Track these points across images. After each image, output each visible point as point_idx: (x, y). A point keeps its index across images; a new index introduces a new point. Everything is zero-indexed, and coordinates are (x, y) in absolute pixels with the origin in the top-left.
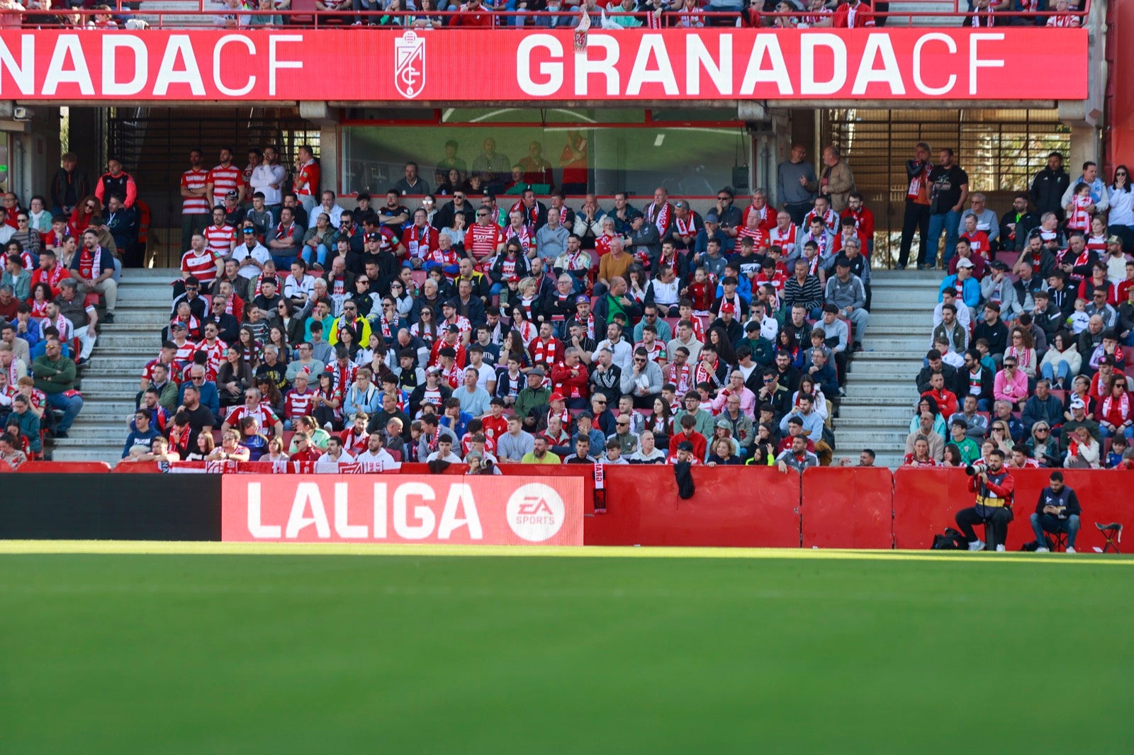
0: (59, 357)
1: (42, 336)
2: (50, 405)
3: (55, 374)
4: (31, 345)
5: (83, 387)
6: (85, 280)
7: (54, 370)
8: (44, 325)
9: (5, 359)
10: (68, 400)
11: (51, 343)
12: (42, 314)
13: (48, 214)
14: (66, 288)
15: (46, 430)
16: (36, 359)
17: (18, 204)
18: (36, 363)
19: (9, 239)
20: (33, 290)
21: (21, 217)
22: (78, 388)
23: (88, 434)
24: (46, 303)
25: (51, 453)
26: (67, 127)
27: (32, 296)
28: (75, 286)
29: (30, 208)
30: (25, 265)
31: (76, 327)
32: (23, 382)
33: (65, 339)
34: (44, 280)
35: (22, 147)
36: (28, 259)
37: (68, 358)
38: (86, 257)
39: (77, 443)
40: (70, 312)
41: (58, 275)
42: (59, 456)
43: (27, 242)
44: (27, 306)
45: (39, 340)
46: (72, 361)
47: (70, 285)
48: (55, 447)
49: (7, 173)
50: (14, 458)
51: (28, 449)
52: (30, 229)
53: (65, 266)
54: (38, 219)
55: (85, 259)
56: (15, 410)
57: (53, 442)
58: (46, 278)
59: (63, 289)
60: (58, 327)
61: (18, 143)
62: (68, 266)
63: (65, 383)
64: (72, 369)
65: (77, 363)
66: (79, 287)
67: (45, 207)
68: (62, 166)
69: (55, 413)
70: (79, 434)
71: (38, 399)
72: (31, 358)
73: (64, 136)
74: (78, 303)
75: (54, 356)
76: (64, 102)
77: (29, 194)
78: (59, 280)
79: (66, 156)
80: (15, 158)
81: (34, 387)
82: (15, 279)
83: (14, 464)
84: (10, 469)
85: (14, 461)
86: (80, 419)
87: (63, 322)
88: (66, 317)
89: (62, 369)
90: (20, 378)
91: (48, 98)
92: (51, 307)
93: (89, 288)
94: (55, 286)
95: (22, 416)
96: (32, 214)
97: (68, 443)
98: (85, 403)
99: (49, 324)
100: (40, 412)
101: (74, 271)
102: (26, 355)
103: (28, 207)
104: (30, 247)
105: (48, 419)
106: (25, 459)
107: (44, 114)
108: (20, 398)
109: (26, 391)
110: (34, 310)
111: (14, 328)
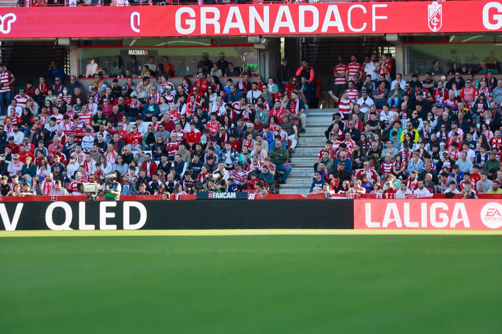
0: (281, 148)
1: (274, 139)
2: (278, 169)
3: (280, 156)
4: (269, 143)
5: (292, 161)
6: (293, 114)
7: (279, 154)
8: (275, 134)
9: (258, 149)
10: (286, 167)
11: (278, 142)
12: (274, 129)
13: (276, 85)
14: (285, 118)
15: (276, 180)
16: (271, 149)
17: (263, 81)
18: (271, 151)
19: (259, 96)
20: (270, 119)
21: (264, 87)
22: (290, 162)
23: (294, 182)
24: (275, 125)
25: (278, 190)
26: (284, 47)
27: (269, 122)
28: (288, 117)
29: (268, 83)
30: (266, 108)
31: (289, 135)
32: (266, 159)
33: (284, 140)
34: (275, 114)
35: (264, 56)
36: (267, 105)
37: (285, 148)
38: (293, 104)
39: (290, 186)
40: (286, 128)
41: (281, 112)
42: (282, 192)
43: (267, 97)
44: (267, 126)
45: (273, 141)
46: (287, 150)
47: (286, 117)
48: (280, 188)
49: (258, 67)
50: (262, 193)
51: (268, 188)
52: (268, 92)
53: (284, 108)
54: (272, 88)
55: (292, 105)
56: (263, 172)
57: (279, 186)
58: (275, 113)
59: (283, 118)
60: (281, 135)
61: (262, 54)
62: (285, 108)
63: (284, 160)
64: (287, 153)
65: (289, 151)
66: (290, 117)
67: (275, 82)
68: (282, 64)
69: (280, 173)
70: (291, 182)
71: (273, 167)
72: (269, 149)
73: (282, 50)
74: (290, 124)
75: (279, 148)
76: (282, 36)
77: (267, 77)
78: (281, 114)
79: (283, 59)
80: (261, 61)
81: (271, 161)
82: (261, 114)
83: (262, 196)
84: (261, 198)
85: (262, 194)
86: (291, 176)
87: (283, 133)
88: (284, 131)
89: (283, 154)
90: (264, 158)
91: (275, 34)
92: (278, 127)
93: (294, 118)
94: (279, 117)
95: (266, 174)
96: (269, 85)
97: (286, 186)
98: (293, 169)
99: (277, 134)
100: (273, 173)
101: (287, 110)
102: (267, 148)
103: (267, 82)
104: (268, 100)
105: (277, 176)
106: (267, 193)
107: (273, 41)
108: (265, 167)
109: (267, 163)
110: (270, 128)
111: (262, 136)
